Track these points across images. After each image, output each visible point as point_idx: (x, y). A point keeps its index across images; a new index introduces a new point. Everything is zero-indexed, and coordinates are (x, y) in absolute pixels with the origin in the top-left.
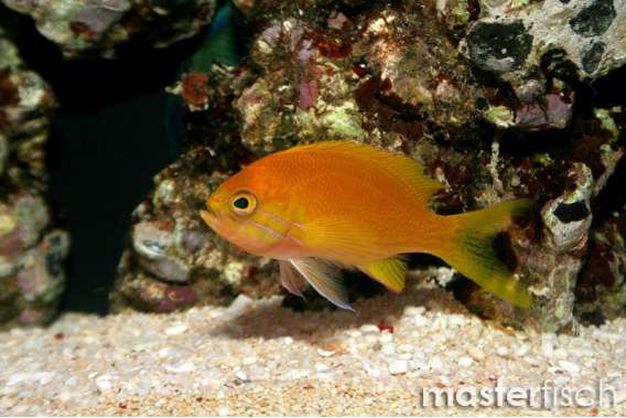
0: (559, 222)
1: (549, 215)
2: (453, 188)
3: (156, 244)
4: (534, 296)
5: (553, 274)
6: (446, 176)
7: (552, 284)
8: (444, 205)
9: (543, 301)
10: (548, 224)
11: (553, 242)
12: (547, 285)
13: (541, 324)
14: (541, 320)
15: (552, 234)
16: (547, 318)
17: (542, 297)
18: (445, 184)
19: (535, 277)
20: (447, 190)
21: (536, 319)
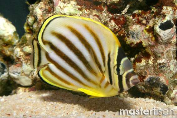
0: (162, 31)
1: (157, 29)
2: (119, 27)
3: (17, 72)
4: (160, 63)
5: (165, 53)
6: (115, 23)
7: (166, 57)
9: (164, 65)
10: (158, 32)
11: (162, 40)
12: (164, 58)
13: (166, 74)
15: (160, 36)
16: (168, 72)
17: (163, 63)
18: (115, 26)
19: (159, 56)
20: (117, 28)
21: (163, 73)
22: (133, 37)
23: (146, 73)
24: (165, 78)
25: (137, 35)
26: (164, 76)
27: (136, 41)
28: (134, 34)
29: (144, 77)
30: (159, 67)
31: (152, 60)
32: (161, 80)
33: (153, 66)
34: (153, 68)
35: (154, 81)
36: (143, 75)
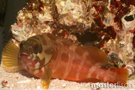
0: (126, 21)
1: (123, 20)
2: (98, 13)
3: (18, 31)
4: (121, 44)
5: (125, 37)
6: (96, 9)
7: (125, 40)
8: (96, 18)
9: (123, 46)
10: (123, 22)
11: (124, 27)
12: (124, 41)
13: (123, 53)
14: (123, 52)
15: (124, 24)
16: (125, 51)
17: (123, 44)
18: (95, 11)
19: (121, 39)
20: (96, 13)
21: (122, 52)
22: (106, 21)
23: (110, 49)
24: (122, 55)
25: (109, 21)
26: (122, 54)
27: (107, 25)
28: (107, 20)
29: (108, 52)
30: (119, 46)
31: (116, 41)
32: (119, 56)
33: (116, 45)
34: (115, 47)
35: (115, 56)
36: (108, 50)
